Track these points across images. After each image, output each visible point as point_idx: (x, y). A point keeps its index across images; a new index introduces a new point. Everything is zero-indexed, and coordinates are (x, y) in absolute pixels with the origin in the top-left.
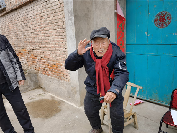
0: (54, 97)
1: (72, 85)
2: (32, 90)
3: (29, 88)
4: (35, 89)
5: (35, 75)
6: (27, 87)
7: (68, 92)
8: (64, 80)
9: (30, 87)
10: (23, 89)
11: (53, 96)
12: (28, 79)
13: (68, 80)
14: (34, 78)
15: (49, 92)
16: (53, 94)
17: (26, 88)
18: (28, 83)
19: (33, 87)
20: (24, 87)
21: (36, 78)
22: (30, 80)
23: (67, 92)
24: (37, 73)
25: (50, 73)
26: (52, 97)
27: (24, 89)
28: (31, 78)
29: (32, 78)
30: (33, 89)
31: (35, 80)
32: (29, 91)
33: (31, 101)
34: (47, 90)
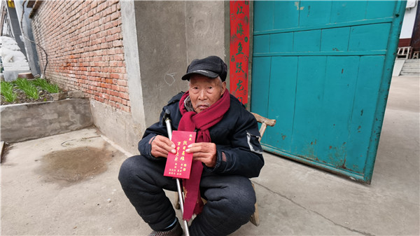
0: (109, 144)
1: (135, 119)
2: (77, 130)
3: (72, 127)
4: (84, 128)
5: (83, 101)
6: (67, 124)
7: (130, 134)
8: (123, 109)
9: (73, 124)
10: (58, 126)
11: (109, 142)
12: (69, 109)
13: (128, 108)
14: (81, 108)
15: (104, 135)
16: (110, 139)
17: (64, 124)
18: (70, 115)
19: (79, 125)
20: (60, 122)
21: (85, 108)
22: (73, 111)
23: (128, 135)
24: (88, 98)
25: (104, 96)
26: (106, 144)
27: (61, 127)
28: (74, 108)
29: (77, 107)
30: (80, 129)
31: (83, 112)
32: (72, 131)
33: (64, 149)
34: (102, 131)
